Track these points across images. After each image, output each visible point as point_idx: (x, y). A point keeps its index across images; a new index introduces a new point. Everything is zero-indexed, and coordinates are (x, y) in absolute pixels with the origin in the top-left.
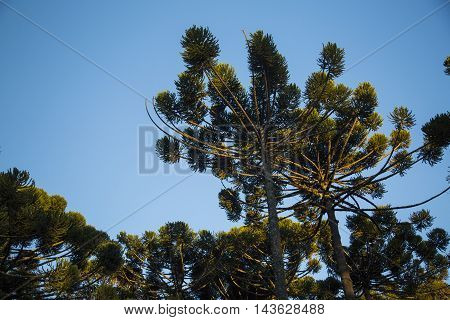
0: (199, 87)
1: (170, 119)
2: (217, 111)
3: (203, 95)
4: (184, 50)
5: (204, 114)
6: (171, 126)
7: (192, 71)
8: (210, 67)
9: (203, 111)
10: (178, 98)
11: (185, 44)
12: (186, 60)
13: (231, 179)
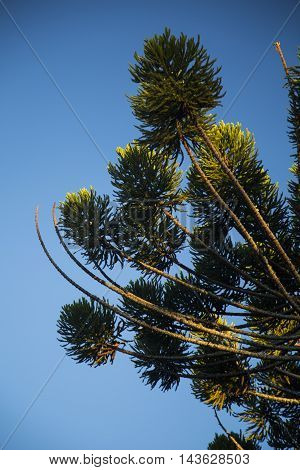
0: (166, 182)
1: (93, 257)
2: (209, 238)
3: (174, 202)
4: (136, 89)
5: (176, 246)
6: (97, 273)
7: (152, 140)
8: (195, 132)
9: (175, 239)
10: (115, 206)
11: (139, 76)
12: (141, 113)
13: (241, 409)
